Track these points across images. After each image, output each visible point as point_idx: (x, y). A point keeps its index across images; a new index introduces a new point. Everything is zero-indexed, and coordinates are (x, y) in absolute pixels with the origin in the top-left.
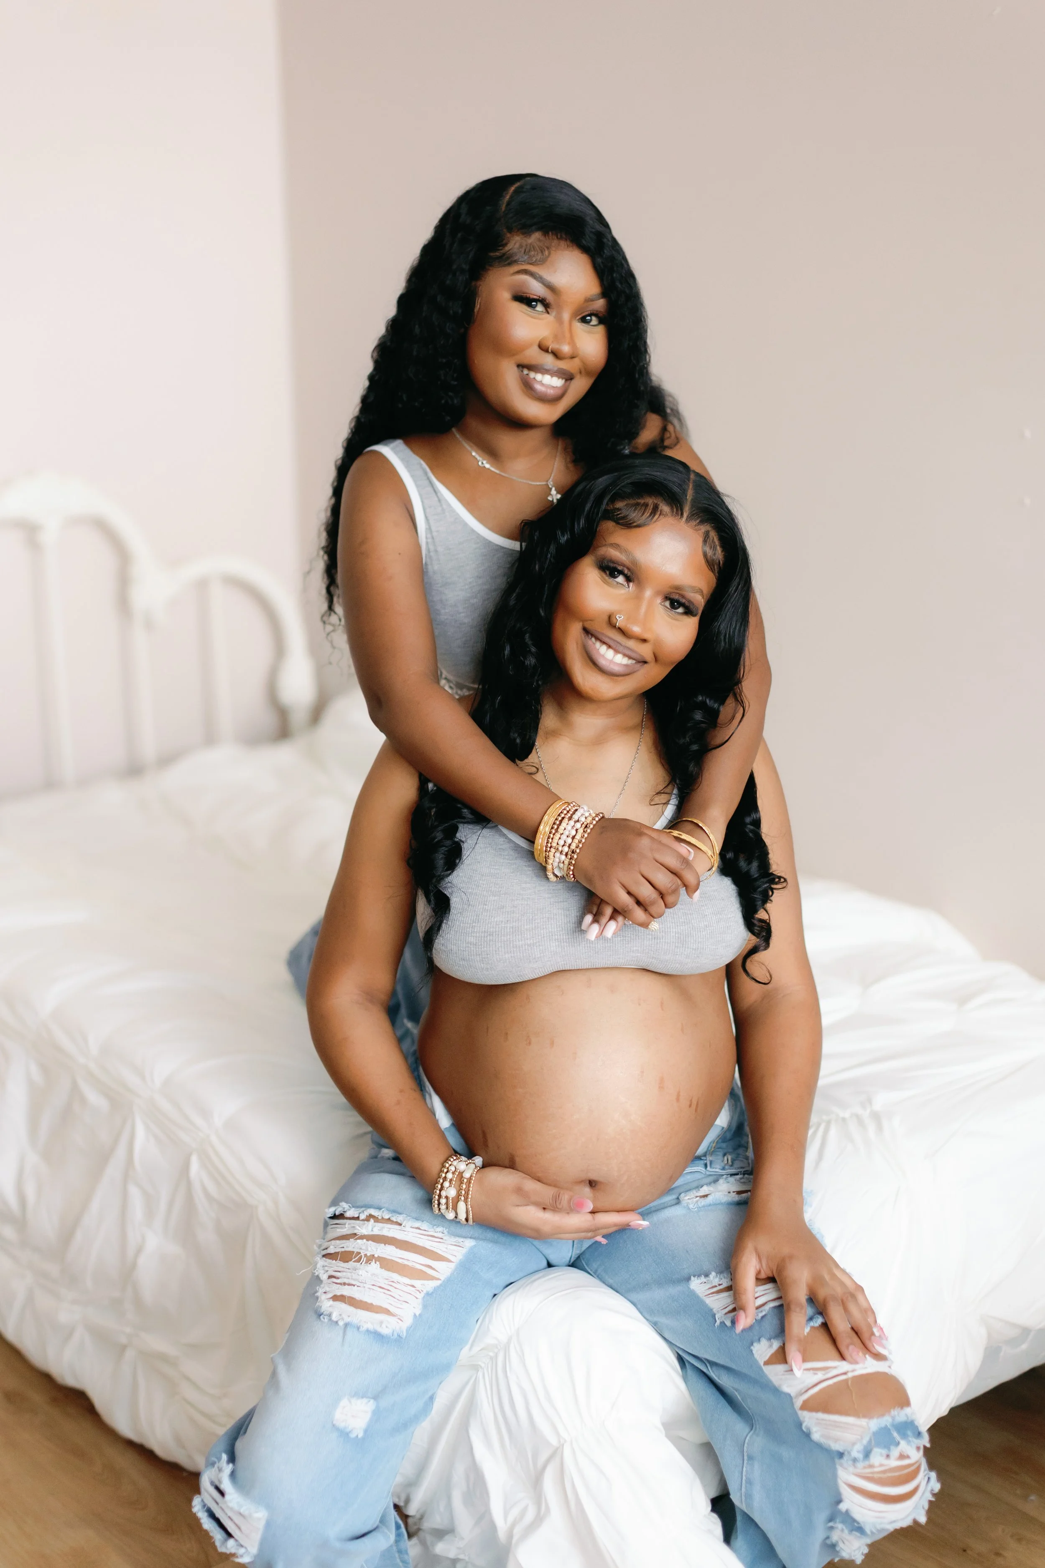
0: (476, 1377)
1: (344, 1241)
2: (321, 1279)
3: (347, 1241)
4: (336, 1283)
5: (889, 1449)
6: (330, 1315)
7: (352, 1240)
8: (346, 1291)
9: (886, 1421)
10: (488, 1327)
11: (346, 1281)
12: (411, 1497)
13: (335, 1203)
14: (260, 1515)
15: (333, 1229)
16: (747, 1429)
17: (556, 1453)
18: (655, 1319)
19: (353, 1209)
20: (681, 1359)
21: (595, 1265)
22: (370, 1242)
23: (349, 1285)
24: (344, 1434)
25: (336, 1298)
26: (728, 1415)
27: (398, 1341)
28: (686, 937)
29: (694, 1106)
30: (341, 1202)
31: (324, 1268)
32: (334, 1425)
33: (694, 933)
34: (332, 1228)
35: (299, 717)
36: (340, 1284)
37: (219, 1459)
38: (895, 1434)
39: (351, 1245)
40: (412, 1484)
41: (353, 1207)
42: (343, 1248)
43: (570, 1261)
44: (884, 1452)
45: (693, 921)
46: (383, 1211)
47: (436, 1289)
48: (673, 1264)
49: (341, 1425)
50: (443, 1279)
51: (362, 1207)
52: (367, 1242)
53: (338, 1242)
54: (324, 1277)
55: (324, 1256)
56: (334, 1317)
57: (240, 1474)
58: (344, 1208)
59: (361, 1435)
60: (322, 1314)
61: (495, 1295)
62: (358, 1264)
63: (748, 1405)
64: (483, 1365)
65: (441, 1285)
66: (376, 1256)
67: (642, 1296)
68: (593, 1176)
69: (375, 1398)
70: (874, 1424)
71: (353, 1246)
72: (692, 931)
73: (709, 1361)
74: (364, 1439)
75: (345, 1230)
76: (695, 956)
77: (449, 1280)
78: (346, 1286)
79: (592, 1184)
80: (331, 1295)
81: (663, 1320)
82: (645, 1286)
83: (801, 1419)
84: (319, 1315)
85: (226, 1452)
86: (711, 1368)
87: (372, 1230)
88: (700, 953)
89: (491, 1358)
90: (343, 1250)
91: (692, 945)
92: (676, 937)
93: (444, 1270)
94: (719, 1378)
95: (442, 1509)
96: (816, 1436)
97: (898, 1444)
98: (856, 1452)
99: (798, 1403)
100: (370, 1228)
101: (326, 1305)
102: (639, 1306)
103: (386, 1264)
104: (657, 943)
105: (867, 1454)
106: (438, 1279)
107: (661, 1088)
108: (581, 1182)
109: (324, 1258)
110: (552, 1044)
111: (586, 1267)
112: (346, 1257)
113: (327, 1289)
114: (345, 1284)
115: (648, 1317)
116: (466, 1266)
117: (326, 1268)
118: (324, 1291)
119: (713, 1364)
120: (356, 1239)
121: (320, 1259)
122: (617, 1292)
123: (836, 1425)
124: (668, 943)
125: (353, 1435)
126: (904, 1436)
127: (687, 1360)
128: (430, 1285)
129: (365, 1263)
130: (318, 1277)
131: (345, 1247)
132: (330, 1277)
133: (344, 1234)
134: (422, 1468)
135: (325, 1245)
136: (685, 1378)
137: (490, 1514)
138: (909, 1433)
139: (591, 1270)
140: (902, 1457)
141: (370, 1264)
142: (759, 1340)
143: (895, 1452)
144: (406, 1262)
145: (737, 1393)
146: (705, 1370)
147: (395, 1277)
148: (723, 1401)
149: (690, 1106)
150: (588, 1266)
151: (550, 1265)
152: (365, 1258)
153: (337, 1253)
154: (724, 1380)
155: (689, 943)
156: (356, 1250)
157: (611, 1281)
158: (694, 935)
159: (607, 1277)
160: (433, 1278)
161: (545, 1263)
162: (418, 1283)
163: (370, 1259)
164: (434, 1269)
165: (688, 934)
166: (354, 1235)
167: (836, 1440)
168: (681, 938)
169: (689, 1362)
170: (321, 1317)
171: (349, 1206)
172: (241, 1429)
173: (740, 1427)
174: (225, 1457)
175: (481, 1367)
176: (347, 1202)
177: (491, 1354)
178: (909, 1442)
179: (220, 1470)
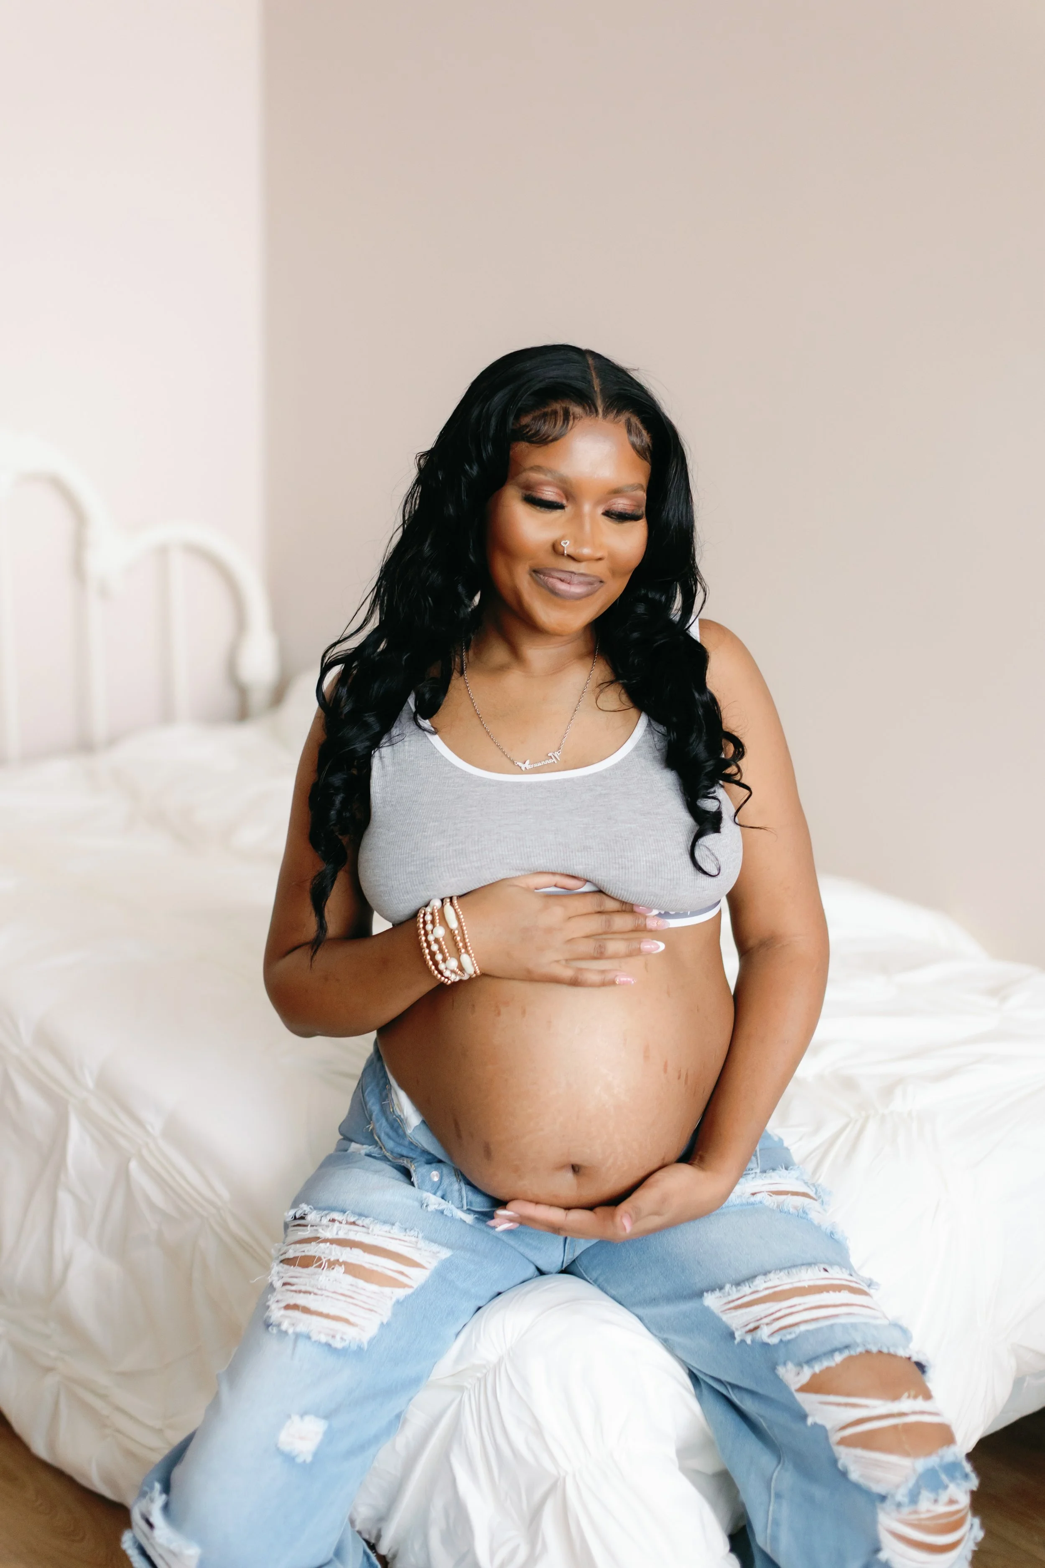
0: (461, 1400)
1: (304, 1245)
2: (274, 1286)
3: (309, 1245)
4: (292, 1291)
5: (937, 1494)
6: (279, 1325)
7: (313, 1244)
8: (301, 1300)
9: (933, 1461)
10: (475, 1345)
11: (303, 1288)
12: (382, 1533)
13: (295, 1204)
14: (192, 1552)
15: (294, 1232)
16: (774, 1462)
17: (556, 1487)
18: (665, 1336)
19: (315, 1212)
20: (694, 1377)
21: (595, 1275)
22: (334, 1246)
23: (305, 1292)
24: (289, 1458)
25: (288, 1307)
26: (751, 1445)
27: (358, 1354)
28: (658, 867)
29: (683, 1078)
30: (301, 1203)
31: (277, 1273)
32: (278, 1449)
33: (668, 861)
34: (292, 1231)
35: (259, 697)
36: (296, 1291)
37: (152, 1488)
38: (944, 1477)
39: (311, 1250)
40: (382, 1518)
41: (315, 1208)
42: (304, 1252)
43: (562, 1266)
44: (932, 1496)
45: (666, 849)
46: (348, 1214)
47: (407, 1298)
48: (683, 1278)
49: (286, 1448)
50: (415, 1286)
51: (324, 1210)
52: (331, 1246)
53: (298, 1245)
54: (278, 1284)
55: (282, 1261)
56: (284, 1327)
57: (173, 1506)
58: (305, 1211)
59: (309, 1459)
60: (271, 1324)
61: (479, 1308)
62: (320, 1270)
63: (775, 1433)
64: (469, 1386)
65: (413, 1294)
66: (341, 1260)
67: (649, 1311)
68: (575, 1160)
69: (327, 1417)
70: (921, 1464)
71: (315, 1250)
72: (665, 860)
73: (730, 1384)
74: (313, 1463)
75: (307, 1233)
76: (672, 887)
77: (423, 1288)
78: (302, 1295)
79: (575, 1169)
80: (283, 1304)
81: (674, 1338)
82: (653, 1301)
83: (837, 1455)
84: (268, 1325)
85: (159, 1481)
86: (733, 1390)
87: (337, 1234)
88: (677, 883)
89: (479, 1380)
90: (303, 1254)
91: (666, 875)
92: (647, 866)
93: (417, 1277)
94: (741, 1402)
95: (417, 1547)
96: (855, 1475)
97: (946, 1487)
98: (901, 1495)
99: (835, 1438)
100: (335, 1231)
101: (276, 1313)
102: (646, 1321)
103: (352, 1269)
104: (625, 873)
105: (914, 1497)
106: (411, 1287)
107: (646, 1057)
108: (561, 1167)
109: (281, 1264)
110: (524, 1012)
111: (585, 1275)
112: (306, 1262)
113: (279, 1297)
114: (300, 1292)
115: (657, 1334)
116: (442, 1274)
117: (281, 1275)
118: (276, 1300)
119: (734, 1387)
120: (319, 1243)
121: (277, 1265)
122: (620, 1303)
123: (877, 1464)
124: (638, 873)
125: (299, 1460)
126: (952, 1478)
127: (702, 1379)
128: (400, 1293)
129: (328, 1267)
130: (271, 1285)
131: (306, 1251)
132: (285, 1284)
133: (306, 1237)
134: (393, 1498)
135: (284, 1249)
136: (699, 1398)
137: (474, 1555)
138: (958, 1474)
139: (590, 1279)
140: (952, 1502)
141: (333, 1269)
142: (785, 1364)
143: (944, 1497)
144: (375, 1268)
145: (762, 1420)
146: (725, 1392)
147: (361, 1283)
148: (744, 1427)
149: (679, 1078)
150: (586, 1274)
151: (541, 1273)
152: (327, 1264)
153: (295, 1258)
154: (747, 1405)
155: (663, 872)
156: (317, 1255)
157: (613, 1292)
158: (668, 864)
159: (609, 1288)
160: (404, 1286)
161: (532, 1270)
162: (387, 1290)
163: (332, 1264)
164: (406, 1276)
165: (661, 863)
166: (316, 1239)
167: (878, 1481)
168: (653, 868)
169: (705, 1382)
170: (270, 1328)
171: (310, 1208)
172: (178, 1455)
173: (766, 1459)
174: (158, 1486)
175: (467, 1388)
176: (308, 1204)
177: (479, 1375)
178: (958, 1485)
179: (152, 1500)
